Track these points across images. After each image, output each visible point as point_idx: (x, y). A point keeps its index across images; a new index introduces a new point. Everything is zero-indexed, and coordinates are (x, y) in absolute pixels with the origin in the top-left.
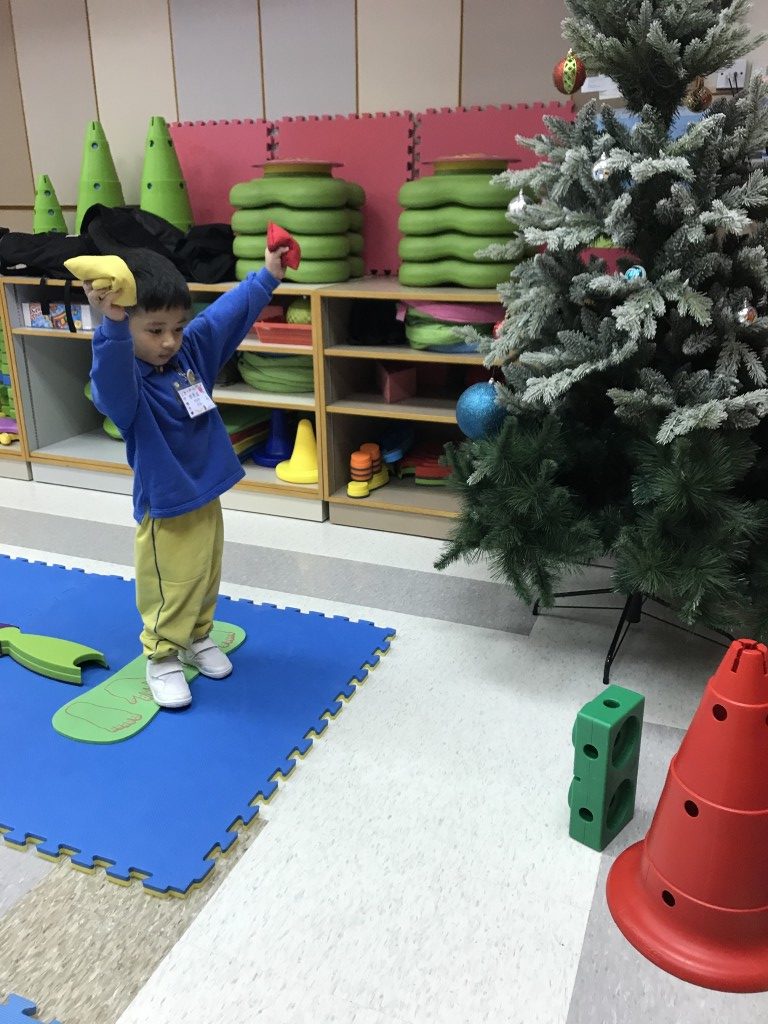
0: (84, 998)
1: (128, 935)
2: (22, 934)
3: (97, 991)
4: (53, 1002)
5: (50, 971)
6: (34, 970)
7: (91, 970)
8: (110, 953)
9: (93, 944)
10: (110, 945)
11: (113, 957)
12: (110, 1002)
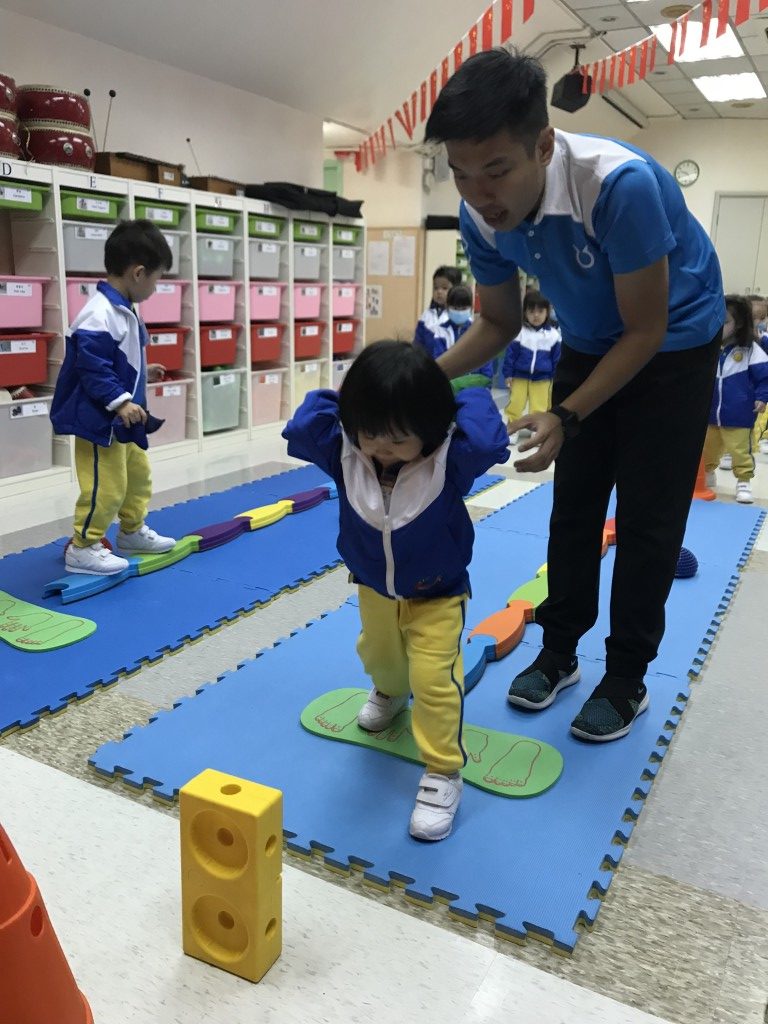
0: (619, 964)
1: (706, 989)
2: (683, 905)
3: (628, 973)
4: (610, 941)
5: (645, 933)
6: (644, 922)
7: (654, 964)
8: (678, 977)
9: (686, 961)
10: (689, 977)
11: (674, 980)
12: (619, 984)
